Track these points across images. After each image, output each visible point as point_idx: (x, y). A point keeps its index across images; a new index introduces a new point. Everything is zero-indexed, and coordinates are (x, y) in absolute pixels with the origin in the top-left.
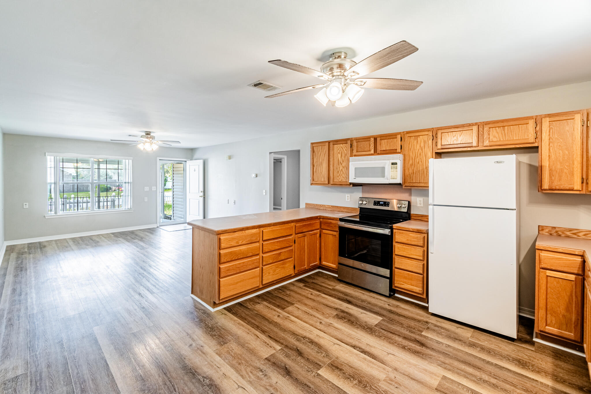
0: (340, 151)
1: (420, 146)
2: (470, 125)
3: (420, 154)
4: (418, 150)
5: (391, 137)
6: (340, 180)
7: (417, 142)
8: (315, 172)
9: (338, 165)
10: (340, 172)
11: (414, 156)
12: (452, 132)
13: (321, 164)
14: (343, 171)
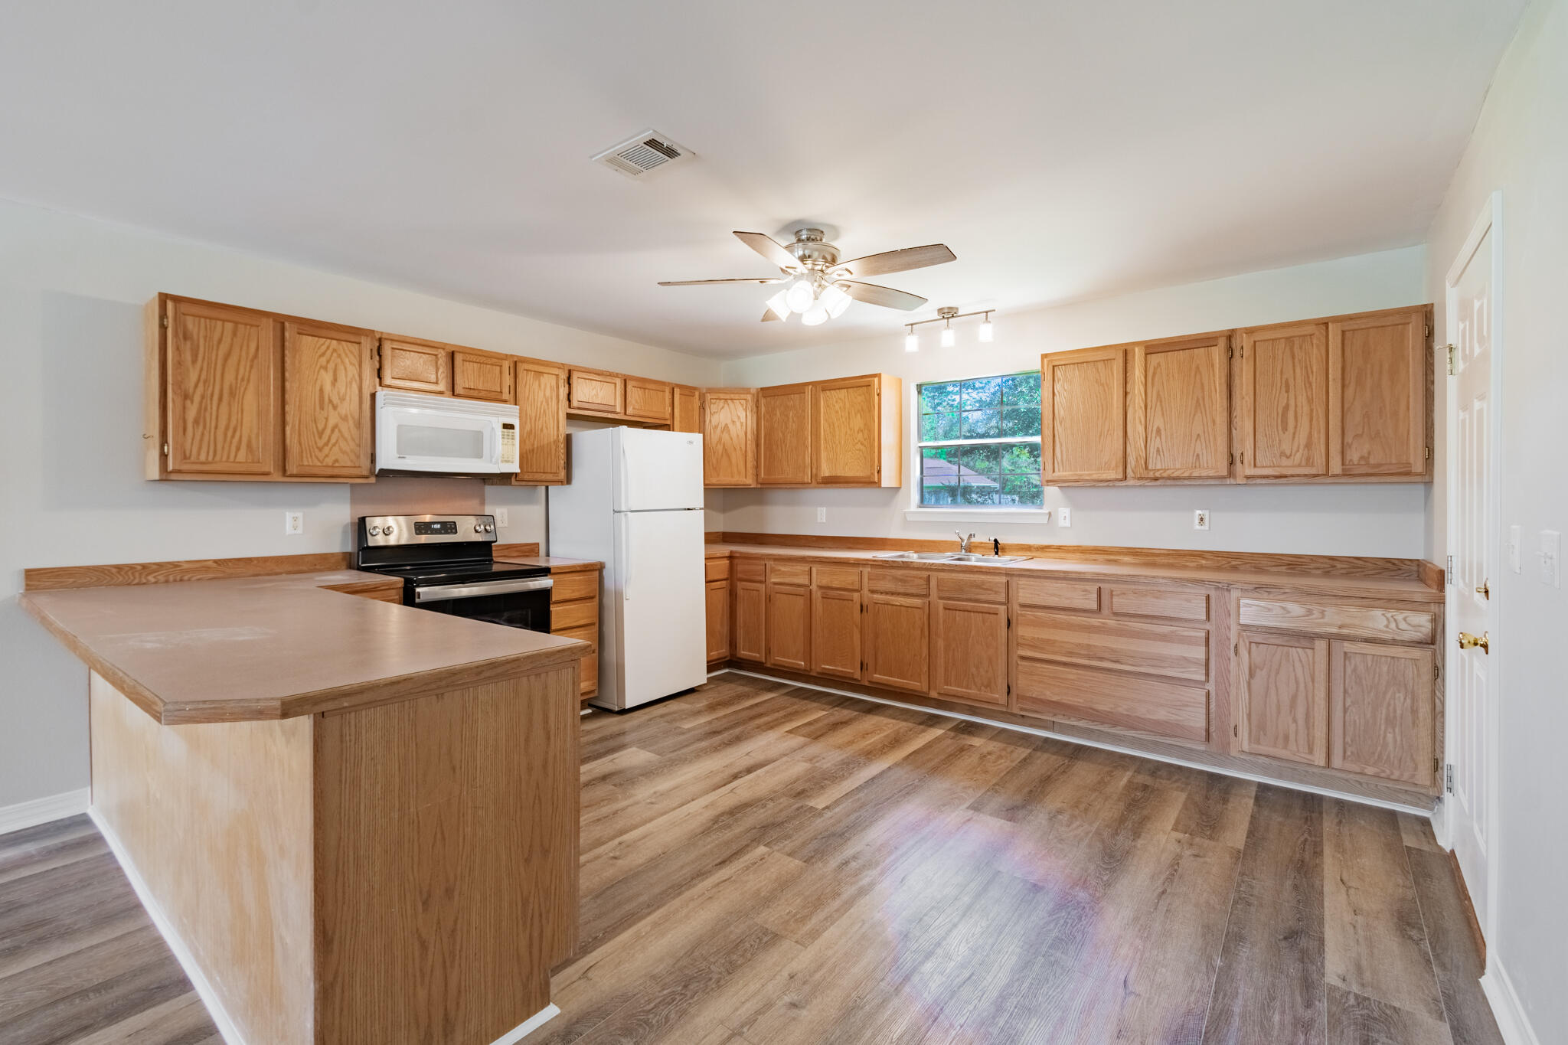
0: (328, 362)
1: (545, 395)
2: (611, 375)
3: (544, 411)
4: (541, 405)
5: (489, 361)
6: (329, 461)
7: (540, 385)
8: (196, 422)
9: (322, 408)
10: (328, 431)
11: (534, 415)
12: (591, 380)
13: (232, 394)
14: (340, 431)
